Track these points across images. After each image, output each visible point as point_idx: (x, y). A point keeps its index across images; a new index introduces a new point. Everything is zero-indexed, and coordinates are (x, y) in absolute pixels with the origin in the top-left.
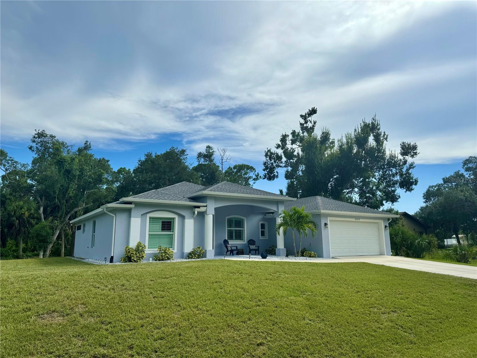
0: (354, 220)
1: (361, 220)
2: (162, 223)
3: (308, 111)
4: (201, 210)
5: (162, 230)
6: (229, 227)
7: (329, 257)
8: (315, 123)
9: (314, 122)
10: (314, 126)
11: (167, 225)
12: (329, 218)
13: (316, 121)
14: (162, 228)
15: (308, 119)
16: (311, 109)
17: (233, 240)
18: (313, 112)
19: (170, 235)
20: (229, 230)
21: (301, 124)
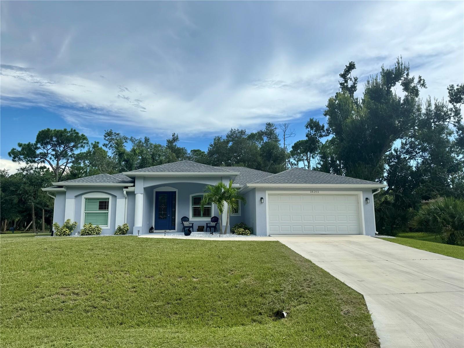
0: (309, 192)
1: (320, 192)
2: (100, 202)
3: (346, 68)
4: (129, 190)
5: (99, 209)
6: (194, 205)
7: (265, 235)
8: (356, 80)
9: (355, 78)
10: (355, 84)
11: (104, 205)
12: (267, 192)
13: (356, 77)
14: (99, 207)
15: (348, 77)
16: (348, 65)
17: (200, 217)
18: (351, 67)
19: (105, 213)
20: (194, 207)
21: (341, 84)
